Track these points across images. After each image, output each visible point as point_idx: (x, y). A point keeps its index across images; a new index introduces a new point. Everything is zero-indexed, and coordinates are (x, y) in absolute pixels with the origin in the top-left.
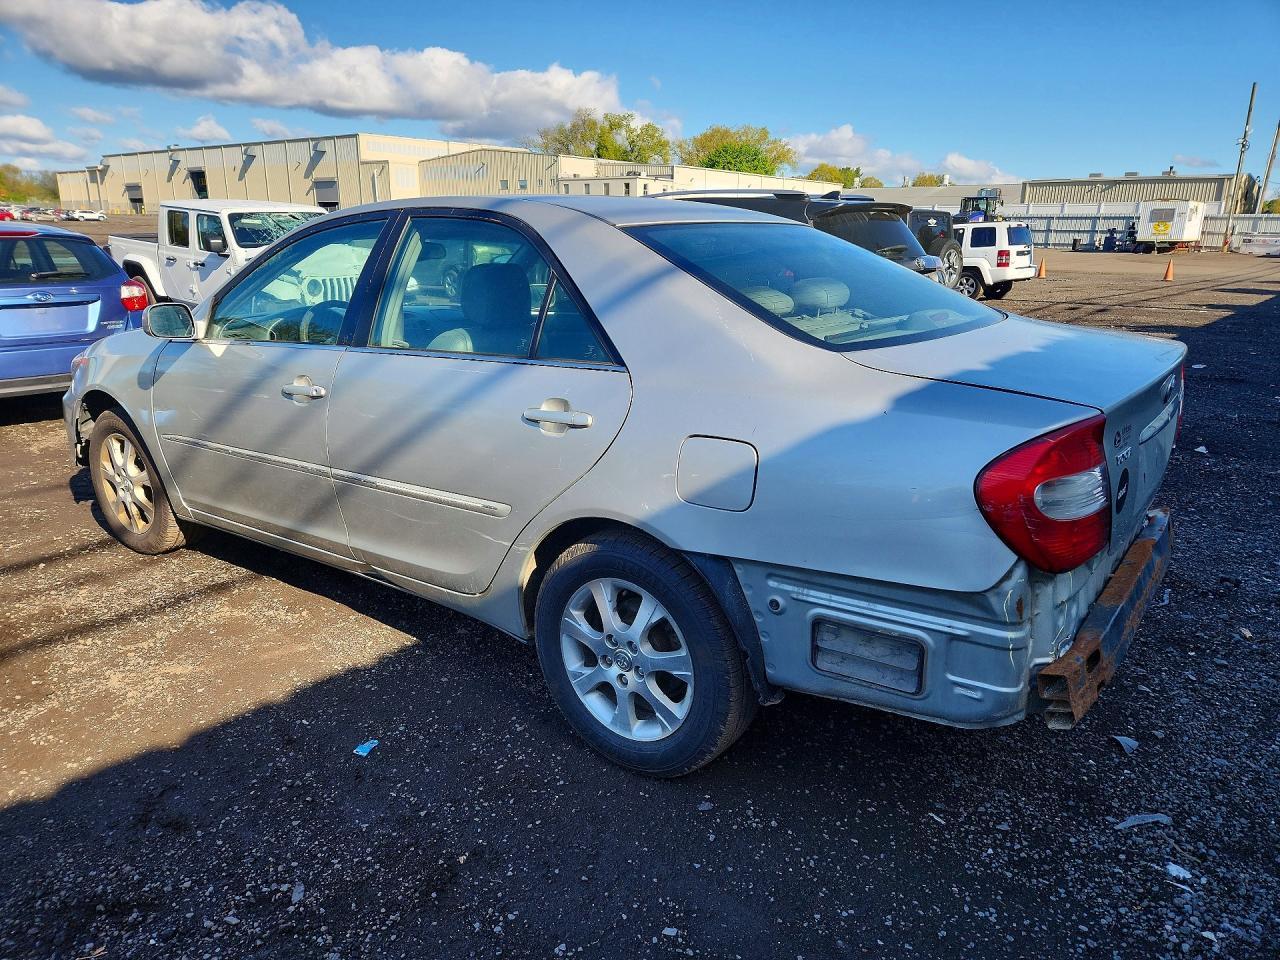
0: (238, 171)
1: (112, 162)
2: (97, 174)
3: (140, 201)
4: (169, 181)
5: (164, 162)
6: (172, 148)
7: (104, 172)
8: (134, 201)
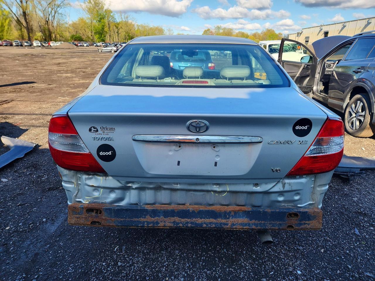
0: (339, 31)
1: (304, 31)
2: (299, 34)
3: (308, 41)
4: (317, 35)
5: (318, 29)
6: (322, 25)
7: (301, 33)
8: (306, 41)
